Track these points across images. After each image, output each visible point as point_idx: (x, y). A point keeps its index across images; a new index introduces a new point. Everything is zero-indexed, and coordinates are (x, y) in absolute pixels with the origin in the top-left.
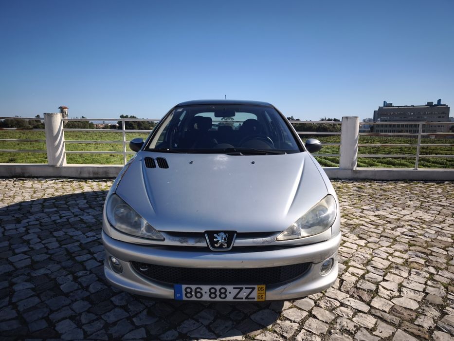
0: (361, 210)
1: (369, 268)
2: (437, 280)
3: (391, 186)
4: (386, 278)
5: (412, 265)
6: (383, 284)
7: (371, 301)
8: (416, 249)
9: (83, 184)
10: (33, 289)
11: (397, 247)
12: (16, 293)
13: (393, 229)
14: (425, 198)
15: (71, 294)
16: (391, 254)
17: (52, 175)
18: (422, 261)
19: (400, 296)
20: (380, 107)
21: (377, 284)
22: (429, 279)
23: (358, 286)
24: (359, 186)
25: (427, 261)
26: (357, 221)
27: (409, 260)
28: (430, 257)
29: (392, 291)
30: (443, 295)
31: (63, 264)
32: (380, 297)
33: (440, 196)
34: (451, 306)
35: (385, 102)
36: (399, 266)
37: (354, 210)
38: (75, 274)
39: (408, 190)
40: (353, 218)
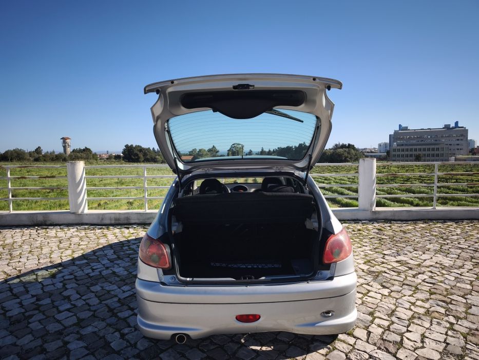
0: (382, 256)
1: (394, 319)
2: (457, 329)
3: (410, 227)
4: (409, 329)
5: (433, 315)
6: (407, 335)
7: (396, 353)
8: (436, 297)
9: (105, 231)
10: (86, 348)
11: (419, 295)
12: (71, 352)
13: (414, 276)
14: (445, 240)
15: (122, 352)
16: (413, 304)
17: (73, 222)
18: (443, 311)
19: (423, 347)
20: (395, 131)
21: (402, 335)
22: (449, 329)
23: (384, 338)
24: (379, 227)
25: (447, 310)
26: (379, 268)
27: (430, 310)
28: (450, 306)
29: (416, 342)
30: (462, 345)
31: (108, 321)
32: (405, 348)
33: (459, 237)
34: (470, 355)
35: (400, 125)
36: (421, 316)
37: (375, 255)
38: (122, 332)
39: (428, 232)
40: (376, 265)
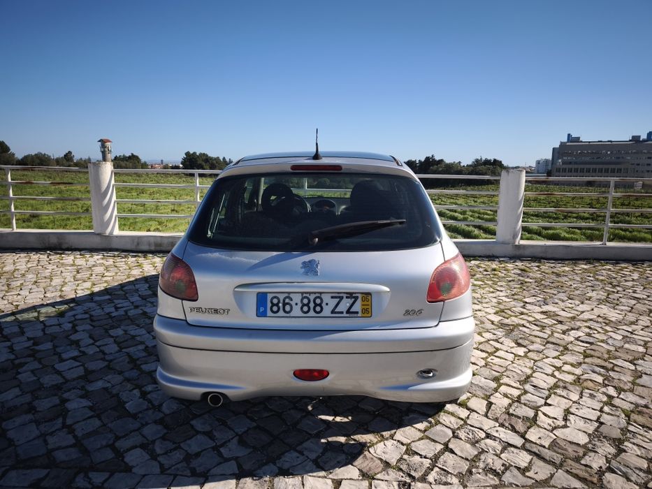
0: (522, 304)
1: (528, 387)
2: (617, 405)
3: (567, 269)
4: (548, 401)
5: (585, 384)
6: (545, 409)
7: (526, 432)
8: (593, 361)
9: (141, 260)
10: (91, 408)
11: (568, 358)
12: (70, 413)
13: (564, 333)
14: (614, 287)
15: (140, 415)
16: (558, 369)
17: (100, 247)
18: (600, 379)
19: (565, 426)
20: (561, 143)
21: (536, 409)
22: (606, 403)
23: (511, 411)
24: (523, 267)
25: (606, 378)
26: (516, 320)
27: (582, 377)
28: (611, 373)
29: (556, 419)
30: (622, 426)
31: (127, 374)
32: (539, 426)
33: (635, 283)
34: (632, 440)
35: (569, 135)
36: (568, 385)
37: (513, 303)
38: (143, 389)
39: (592, 275)
40: (511, 316)
